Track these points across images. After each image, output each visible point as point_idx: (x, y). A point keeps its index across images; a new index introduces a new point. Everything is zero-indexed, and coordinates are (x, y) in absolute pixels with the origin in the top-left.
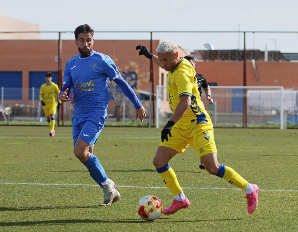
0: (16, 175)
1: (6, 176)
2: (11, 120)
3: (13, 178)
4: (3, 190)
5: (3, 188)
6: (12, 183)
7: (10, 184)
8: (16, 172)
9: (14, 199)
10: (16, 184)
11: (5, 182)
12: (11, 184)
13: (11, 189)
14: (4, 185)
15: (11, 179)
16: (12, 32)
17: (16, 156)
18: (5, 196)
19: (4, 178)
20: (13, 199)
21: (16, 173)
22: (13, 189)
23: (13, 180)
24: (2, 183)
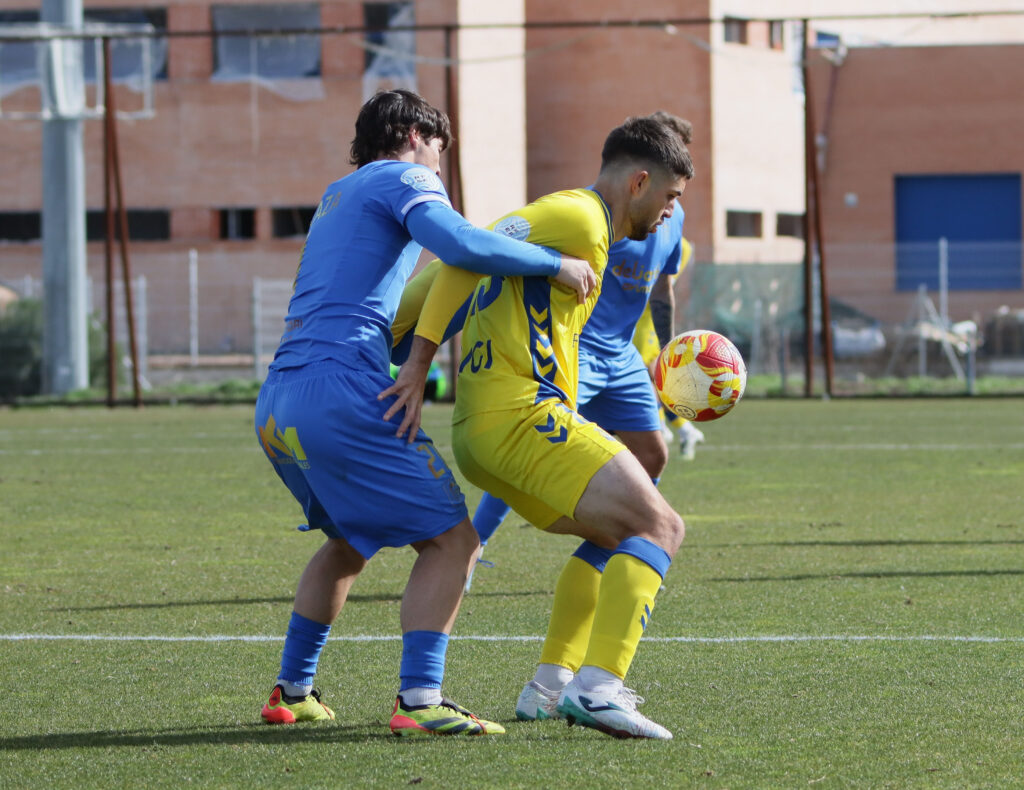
0: (1014, 602)
1: (971, 607)
2: (980, 375)
3: (999, 614)
4: (963, 666)
5: (961, 660)
6: (997, 639)
7: (989, 640)
8: (1013, 592)
9: (1009, 705)
10: (1012, 639)
11: (970, 634)
12: (993, 642)
13: (994, 664)
14: (967, 644)
15: (993, 619)
16: (975, 15)
17: (1011, 526)
18: (970, 693)
19: (965, 616)
20: (1004, 704)
21: (1010, 595)
22: (1002, 661)
23: (1000, 626)
24: (956, 638)
